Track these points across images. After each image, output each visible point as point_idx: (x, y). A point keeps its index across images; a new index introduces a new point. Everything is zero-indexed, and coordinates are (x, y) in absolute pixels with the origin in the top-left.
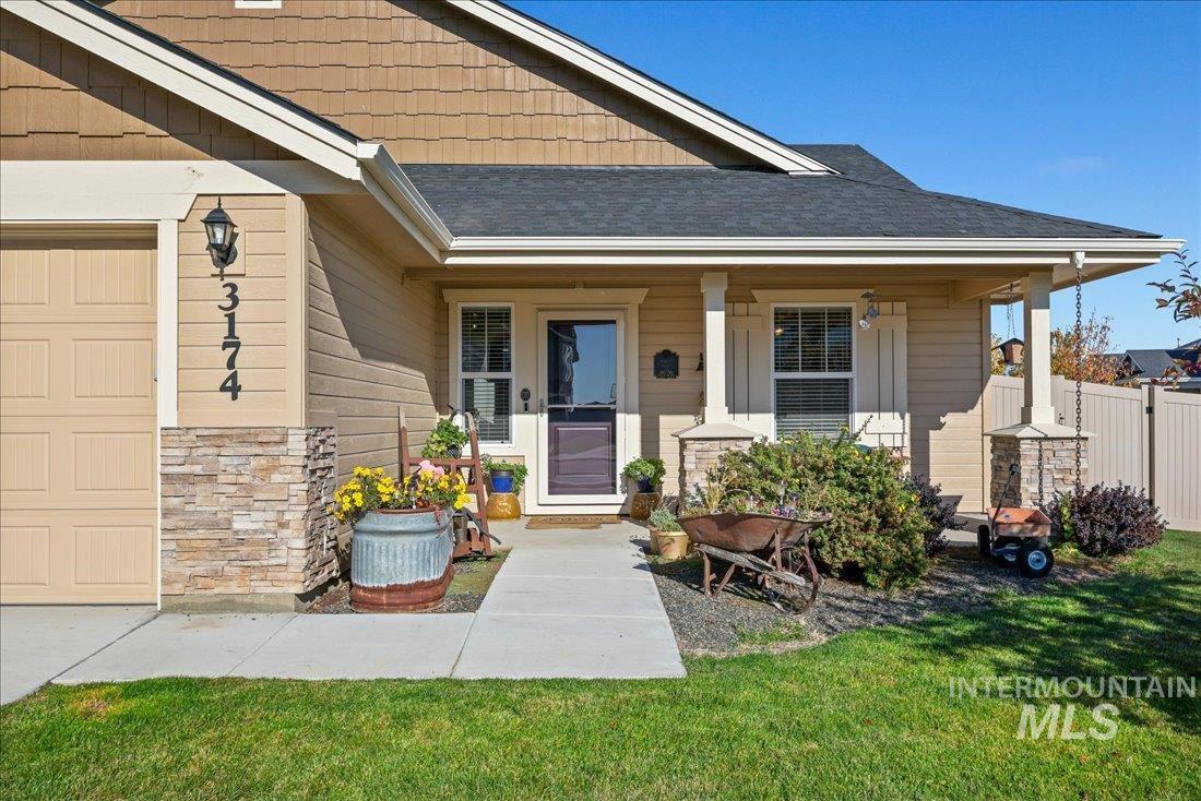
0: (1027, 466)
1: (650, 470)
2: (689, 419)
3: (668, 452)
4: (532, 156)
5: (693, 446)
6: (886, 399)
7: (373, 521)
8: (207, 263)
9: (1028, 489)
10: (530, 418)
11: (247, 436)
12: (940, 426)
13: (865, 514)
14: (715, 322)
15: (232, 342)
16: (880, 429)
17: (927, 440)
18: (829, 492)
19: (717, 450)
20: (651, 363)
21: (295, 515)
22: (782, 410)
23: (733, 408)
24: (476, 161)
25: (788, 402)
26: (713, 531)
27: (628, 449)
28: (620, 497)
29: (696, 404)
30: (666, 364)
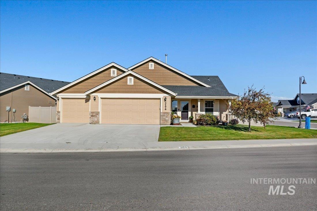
0: (228, 117)
1: (192, 117)
2: (196, 112)
3: (194, 116)
4: (179, 85)
5: (197, 115)
6: (217, 110)
7: (175, 119)
8: (164, 101)
9: (228, 119)
10: (179, 112)
11: (167, 113)
12: (223, 113)
13: (211, 120)
14: (199, 103)
15: (166, 106)
16: (216, 114)
17: (221, 115)
18: (208, 118)
19: (199, 115)
20: (192, 106)
21: (170, 118)
22: (206, 112)
23: (201, 111)
24: (174, 85)
25: (207, 110)
26: (199, 120)
27: (190, 115)
28: (189, 120)
29: (197, 111)
30: (194, 106)
